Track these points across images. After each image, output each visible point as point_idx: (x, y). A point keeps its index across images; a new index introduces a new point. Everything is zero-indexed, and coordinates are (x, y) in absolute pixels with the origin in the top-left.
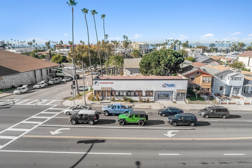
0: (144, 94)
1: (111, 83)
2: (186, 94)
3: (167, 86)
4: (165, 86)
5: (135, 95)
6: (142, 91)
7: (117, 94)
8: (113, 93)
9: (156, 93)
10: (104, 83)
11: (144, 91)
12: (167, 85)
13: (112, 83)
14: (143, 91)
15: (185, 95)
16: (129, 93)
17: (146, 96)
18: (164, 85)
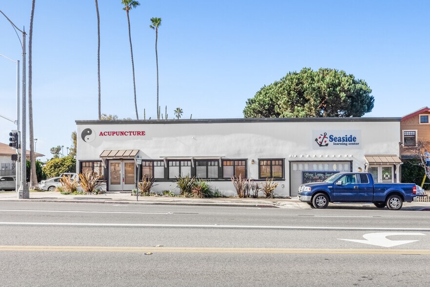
0: (253, 172)
1: (139, 133)
2: (398, 167)
3: (331, 144)
4: (324, 144)
5: (221, 177)
6: (246, 160)
7: (159, 172)
8: (146, 171)
9: (294, 166)
10: (114, 133)
11: (253, 161)
12: (332, 139)
13: (143, 133)
14: (249, 162)
15: (395, 175)
16: (201, 171)
17: (261, 178)
18: (319, 140)
